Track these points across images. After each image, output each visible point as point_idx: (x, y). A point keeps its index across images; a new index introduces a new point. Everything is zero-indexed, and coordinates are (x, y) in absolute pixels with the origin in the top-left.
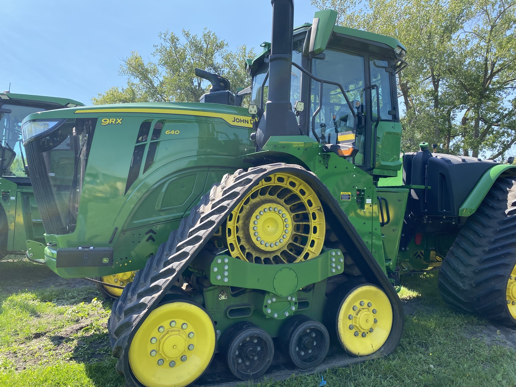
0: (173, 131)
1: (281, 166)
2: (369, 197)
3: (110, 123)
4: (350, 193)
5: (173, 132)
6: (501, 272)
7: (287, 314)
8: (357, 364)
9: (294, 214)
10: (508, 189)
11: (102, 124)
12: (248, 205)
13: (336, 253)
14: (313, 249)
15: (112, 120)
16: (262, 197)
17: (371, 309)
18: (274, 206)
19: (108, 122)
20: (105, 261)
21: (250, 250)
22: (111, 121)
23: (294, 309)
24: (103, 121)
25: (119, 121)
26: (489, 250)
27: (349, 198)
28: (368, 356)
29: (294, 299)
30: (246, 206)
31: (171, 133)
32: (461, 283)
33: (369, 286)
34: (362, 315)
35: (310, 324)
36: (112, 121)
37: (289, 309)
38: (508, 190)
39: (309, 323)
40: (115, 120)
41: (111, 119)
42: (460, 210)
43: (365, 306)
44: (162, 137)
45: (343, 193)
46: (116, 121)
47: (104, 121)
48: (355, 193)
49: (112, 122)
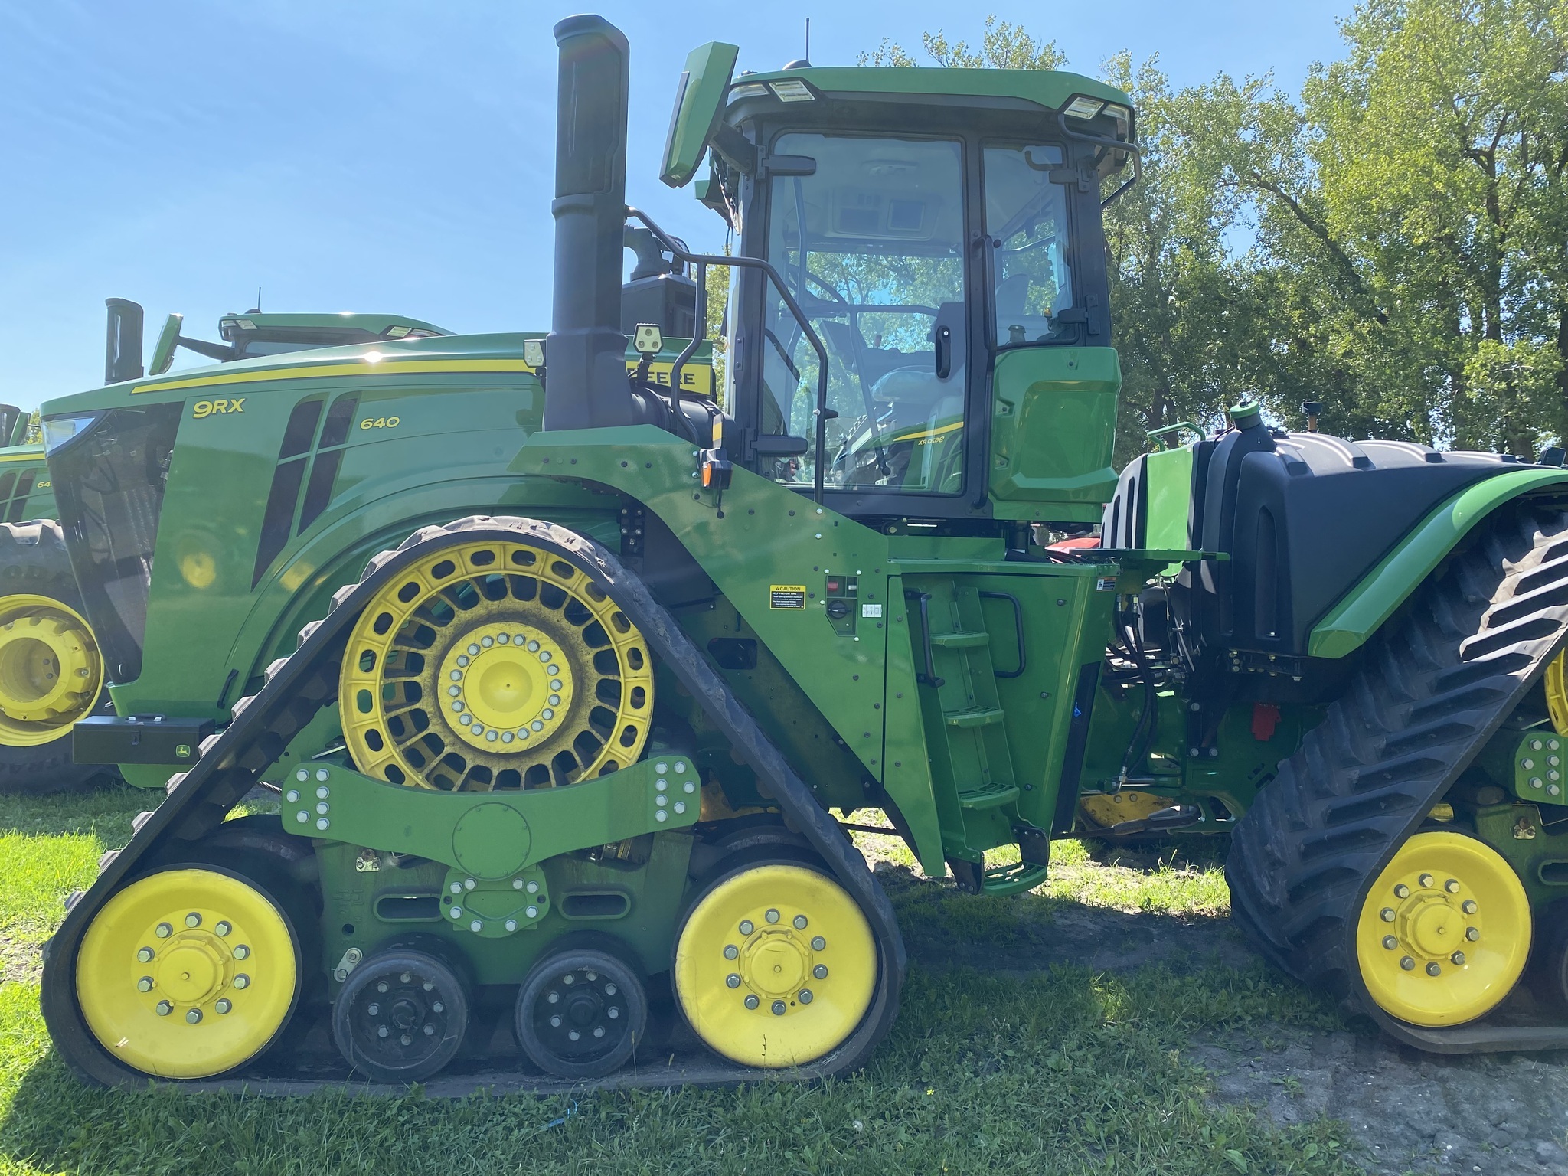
0: (382, 419)
1: (471, 526)
2: (871, 599)
3: (214, 412)
4: (803, 589)
5: (381, 423)
6: (1351, 858)
7: (511, 926)
8: (732, 1087)
9: (596, 651)
10: (1506, 563)
11: (195, 416)
12: (449, 625)
13: (671, 768)
14: (631, 751)
15: (219, 404)
16: (494, 606)
17: (809, 934)
18: (516, 629)
19: (208, 410)
20: (182, 751)
21: (457, 747)
22: (216, 407)
23: (531, 913)
24: (196, 409)
25: (237, 405)
26: (1361, 778)
27: (800, 603)
28: (778, 1069)
29: (532, 888)
30: (443, 628)
31: (375, 425)
32: (1269, 881)
33: (788, 867)
34: (760, 950)
35: (578, 959)
36: (219, 407)
37: (519, 914)
38: (1504, 567)
39: (575, 956)
40: (226, 403)
41: (217, 402)
42: (1313, 632)
43: (786, 923)
44: (353, 437)
45: (779, 587)
46: (230, 405)
47: (200, 407)
48: (821, 587)
49: (218, 410)
